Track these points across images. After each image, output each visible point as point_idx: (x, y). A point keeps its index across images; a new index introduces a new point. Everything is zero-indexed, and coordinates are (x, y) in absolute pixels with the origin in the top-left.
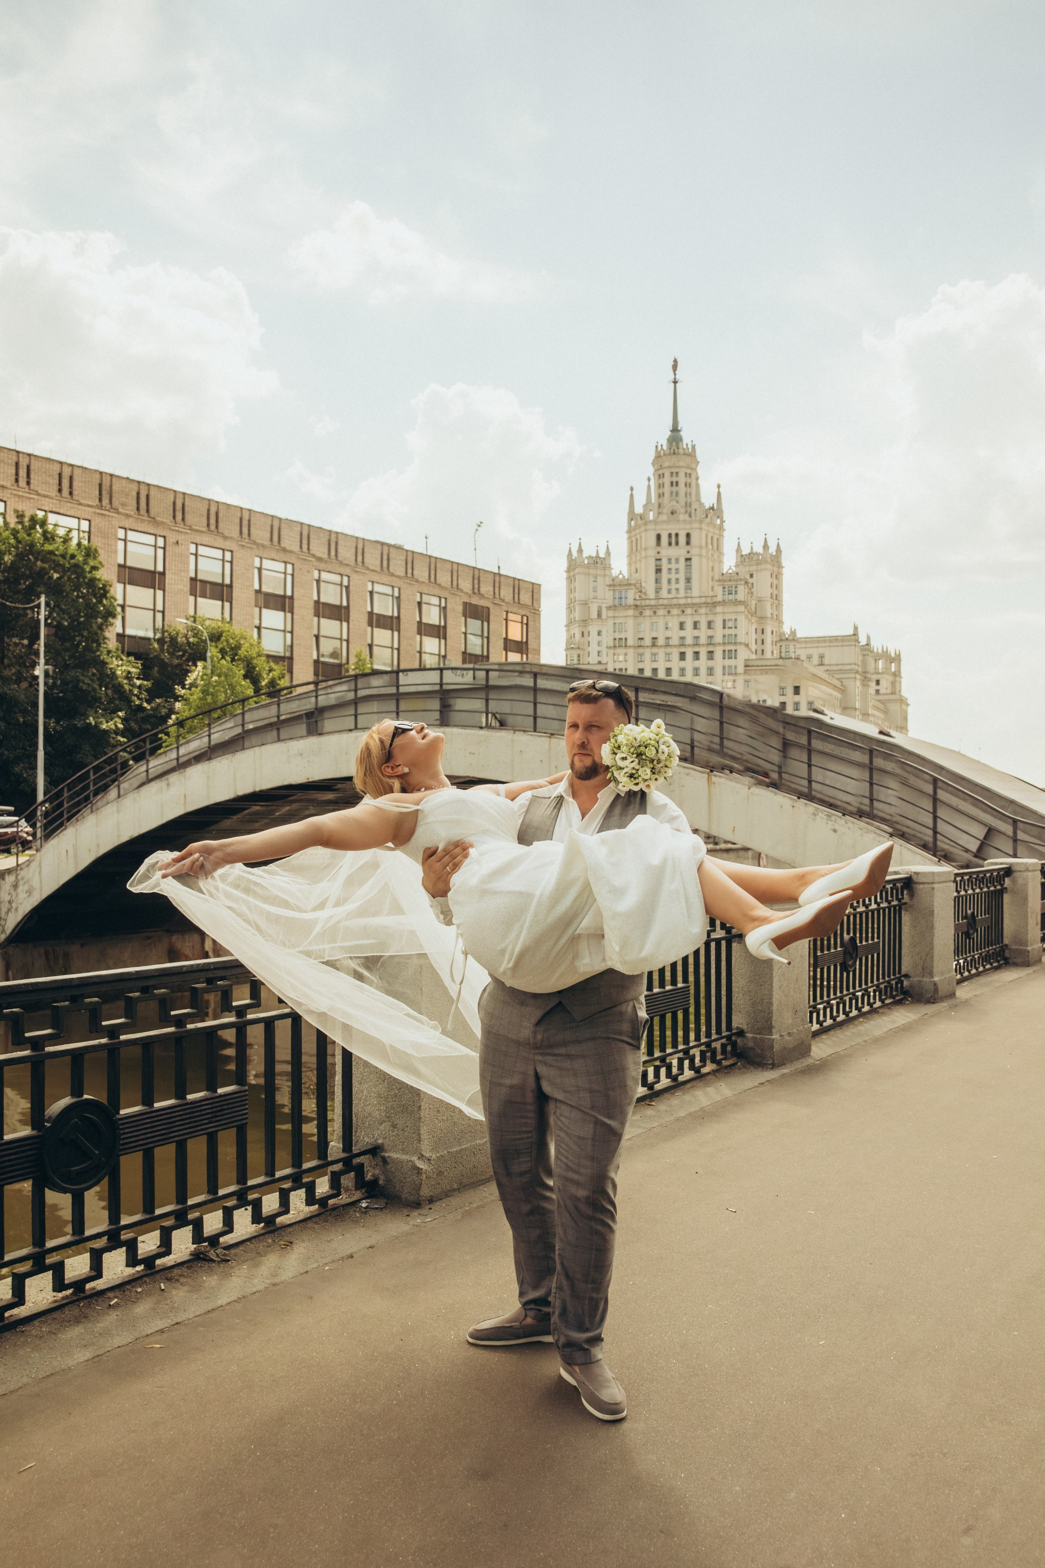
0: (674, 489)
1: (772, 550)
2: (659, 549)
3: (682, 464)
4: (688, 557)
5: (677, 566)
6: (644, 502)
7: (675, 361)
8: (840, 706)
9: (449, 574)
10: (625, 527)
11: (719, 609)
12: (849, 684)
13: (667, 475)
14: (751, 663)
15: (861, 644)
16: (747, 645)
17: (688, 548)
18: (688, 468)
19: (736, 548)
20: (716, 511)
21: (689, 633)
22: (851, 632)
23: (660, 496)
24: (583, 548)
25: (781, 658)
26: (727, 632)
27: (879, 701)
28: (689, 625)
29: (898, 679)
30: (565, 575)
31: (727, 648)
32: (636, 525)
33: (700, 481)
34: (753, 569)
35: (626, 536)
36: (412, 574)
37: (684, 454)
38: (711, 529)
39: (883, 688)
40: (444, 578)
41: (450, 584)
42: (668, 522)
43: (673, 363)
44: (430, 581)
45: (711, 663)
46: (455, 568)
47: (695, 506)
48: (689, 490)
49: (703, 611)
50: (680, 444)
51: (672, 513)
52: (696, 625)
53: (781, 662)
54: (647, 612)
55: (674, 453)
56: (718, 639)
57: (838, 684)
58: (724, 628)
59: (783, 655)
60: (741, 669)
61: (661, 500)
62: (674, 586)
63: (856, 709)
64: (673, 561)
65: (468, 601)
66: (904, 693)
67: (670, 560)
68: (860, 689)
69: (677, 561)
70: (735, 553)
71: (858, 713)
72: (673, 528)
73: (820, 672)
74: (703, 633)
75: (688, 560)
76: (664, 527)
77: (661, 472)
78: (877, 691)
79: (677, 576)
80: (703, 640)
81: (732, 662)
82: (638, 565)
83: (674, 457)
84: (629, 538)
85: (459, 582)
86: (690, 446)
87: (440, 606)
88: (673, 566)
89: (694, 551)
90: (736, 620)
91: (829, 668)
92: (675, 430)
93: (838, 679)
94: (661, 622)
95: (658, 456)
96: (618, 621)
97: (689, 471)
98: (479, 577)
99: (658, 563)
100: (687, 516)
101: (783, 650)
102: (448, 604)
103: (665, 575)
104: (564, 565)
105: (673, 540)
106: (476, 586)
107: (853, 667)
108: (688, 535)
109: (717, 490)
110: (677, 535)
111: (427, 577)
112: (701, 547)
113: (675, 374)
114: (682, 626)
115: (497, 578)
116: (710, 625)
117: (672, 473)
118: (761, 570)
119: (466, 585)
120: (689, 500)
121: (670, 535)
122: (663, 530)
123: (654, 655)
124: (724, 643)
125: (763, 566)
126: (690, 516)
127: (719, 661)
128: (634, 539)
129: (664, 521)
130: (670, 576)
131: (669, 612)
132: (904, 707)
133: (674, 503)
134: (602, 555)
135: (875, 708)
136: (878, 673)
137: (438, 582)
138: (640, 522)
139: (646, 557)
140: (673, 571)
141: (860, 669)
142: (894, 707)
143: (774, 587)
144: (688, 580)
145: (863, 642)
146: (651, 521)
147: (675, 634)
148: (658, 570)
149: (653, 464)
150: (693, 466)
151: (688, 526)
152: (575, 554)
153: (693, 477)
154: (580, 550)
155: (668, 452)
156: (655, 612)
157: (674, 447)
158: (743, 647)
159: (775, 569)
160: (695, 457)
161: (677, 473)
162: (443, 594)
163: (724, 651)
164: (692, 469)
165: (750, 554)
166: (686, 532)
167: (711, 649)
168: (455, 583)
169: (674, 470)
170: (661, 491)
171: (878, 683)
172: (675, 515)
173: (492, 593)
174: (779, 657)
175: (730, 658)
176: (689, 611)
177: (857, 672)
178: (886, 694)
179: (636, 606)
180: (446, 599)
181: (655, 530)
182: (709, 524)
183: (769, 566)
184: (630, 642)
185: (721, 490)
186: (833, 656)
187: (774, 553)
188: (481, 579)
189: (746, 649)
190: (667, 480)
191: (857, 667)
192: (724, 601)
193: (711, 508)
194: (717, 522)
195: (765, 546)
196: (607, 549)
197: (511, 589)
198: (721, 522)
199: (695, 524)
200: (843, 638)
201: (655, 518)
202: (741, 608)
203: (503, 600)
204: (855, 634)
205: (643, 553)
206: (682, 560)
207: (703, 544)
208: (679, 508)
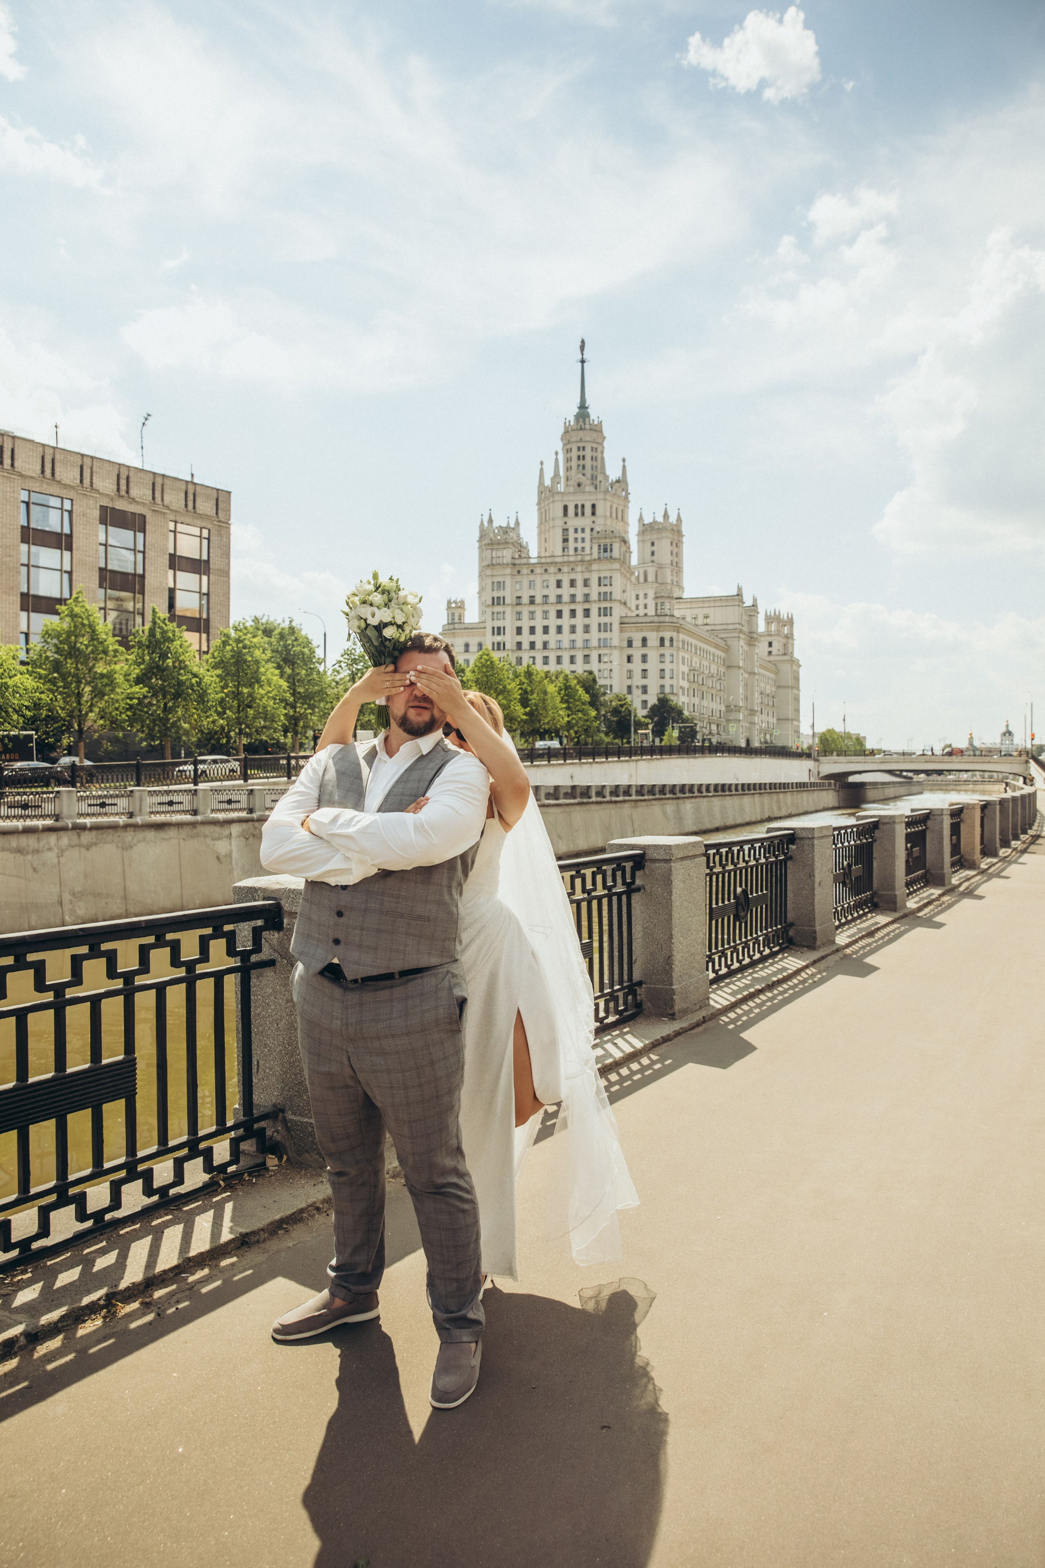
0: (581, 462)
1: (673, 519)
2: (566, 519)
3: (588, 438)
4: (593, 526)
5: (583, 535)
6: (552, 475)
7: (583, 342)
8: (724, 665)
9: (77, 470)
10: (535, 499)
11: (595, 567)
12: (733, 643)
13: (575, 449)
14: (625, 620)
15: (745, 605)
16: (625, 604)
17: (593, 518)
18: (594, 442)
19: (638, 517)
20: (622, 482)
21: (566, 591)
22: (735, 593)
23: (568, 469)
24: (493, 518)
25: (657, 615)
26: (603, 589)
27: (770, 662)
28: (566, 583)
29: (790, 641)
30: (477, 545)
31: (603, 605)
32: (544, 497)
33: (605, 455)
34: (654, 537)
35: (536, 508)
36: (12, 465)
37: (591, 429)
38: (616, 500)
39: (774, 649)
40: (68, 474)
41: (78, 481)
42: (574, 493)
43: (579, 344)
44: (43, 477)
45: (587, 621)
46: (88, 463)
47: (600, 478)
48: (595, 464)
49: (579, 569)
50: (587, 420)
51: (579, 485)
52: (573, 583)
53: (656, 619)
54: (525, 571)
55: (581, 429)
56: (594, 596)
57: (721, 643)
58: (600, 585)
59: (659, 612)
60: (616, 627)
61: (568, 474)
63: (739, 667)
64: (579, 530)
65: (110, 505)
66: (796, 655)
67: (576, 531)
68: (746, 648)
69: (583, 530)
70: (637, 523)
71: (741, 671)
72: (579, 499)
73: (702, 631)
74: (580, 591)
75: (592, 529)
76: (571, 498)
77: (569, 447)
78: (770, 653)
79: (583, 545)
80: (580, 598)
81: (607, 620)
82: (547, 536)
83: (581, 432)
84: (539, 509)
85: (94, 481)
86: (596, 423)
87: (62, 509)
88: (580, 535)
89: (599, 521)
90: (611, 577)
91: (713, 627)
92: (583, 406)
93: (722, 638)
94: (538, 581)
95: (566, 432)
96: (496, 580)
97: (595, 446)
98: (128, 477)
99: (565, 533)
100: (592, 489)
101: (659, 608)
102: (75, 508)
103: (571, 544)
104: (477, 535)
105: (579, 511)
106: (123, 487)
107: (737, 626)
108: (593, 506)
109: (622, 463)
110: (583, 506)
111: (39, 471)
112: (605, 517)
113: (583, 354)
114: (559, 584)
116: (586, 583)
117: (579, 448)
118: (662, 538)
119: (106, 484)
120: (595, 473)
121: (576, 506)
122: (569, 501)
123: (532, 613)
124: (600, 600)
125: (664, 534)
126: (596, 488)
127: (595, 620)
128: (543, 510)
129: (569, 493)
130: (576, 545)
131: (546, 570)
132: (795, 667)
133: (580, 476)
134: (512, 525)
135: (761, 666)
136: (771, 635)
137: (58, 478)
138: (547, 494)
139: (553, 527)
140: (580, 540)
141: (745, 629)
142: (785, 668)
143: (675, 554)
145: (748, 602)
146: (558, 493)
147: (553, 592)
148: (565, 540)
149: (562, 439)
150: (600, 441)
151: (592, 497)
152: (486, 524)
153: (599, 450)
154: (491, 521)
155: (575, 428)
156: (532, 571)
157: (581, 423)
158: (618, 604)
159: (676, 537)
160: (601, 431)
161: (584, 448)
162: (65, 493)
163: (600, 609)
164: (598, 443)
165: (651, 523)
166: (592, 502)
167: (587, 606)
168: (87, 481)
169: (581, 445)
170: (568, 465)
171: (770, 644)
172: (582, 487)
173: (151, 498)
174: (654, 614)
175: (605, 615)
176: (565, 569)
177: (741, 631)
178: (778, 655)
179: (514, 564)
180: (71, 500)
181: (562, 501)
182: (615, 495)
183: (669, 535)
184: (507, 601)
185: (626, 463)
186: (718, 616)
187: (675, 522)
188: (132, 479)
189: (623, 607)
190: (574, 454)
191: (740, 627)
192: (599, 558)
193: (618, 481)
194: (624, 494)
195: (666, 516)
196: (517, 519)
197: (183, 495)
198: (628, 494)
199: (601, 496)
200: (728, 598)
201: (565, 489)
202: (616, 566)
203: (168, 508)
204: (739, 594)
205: (551, 523)
206: (588, 530)
207: (608, 514)
208: (586, 481)
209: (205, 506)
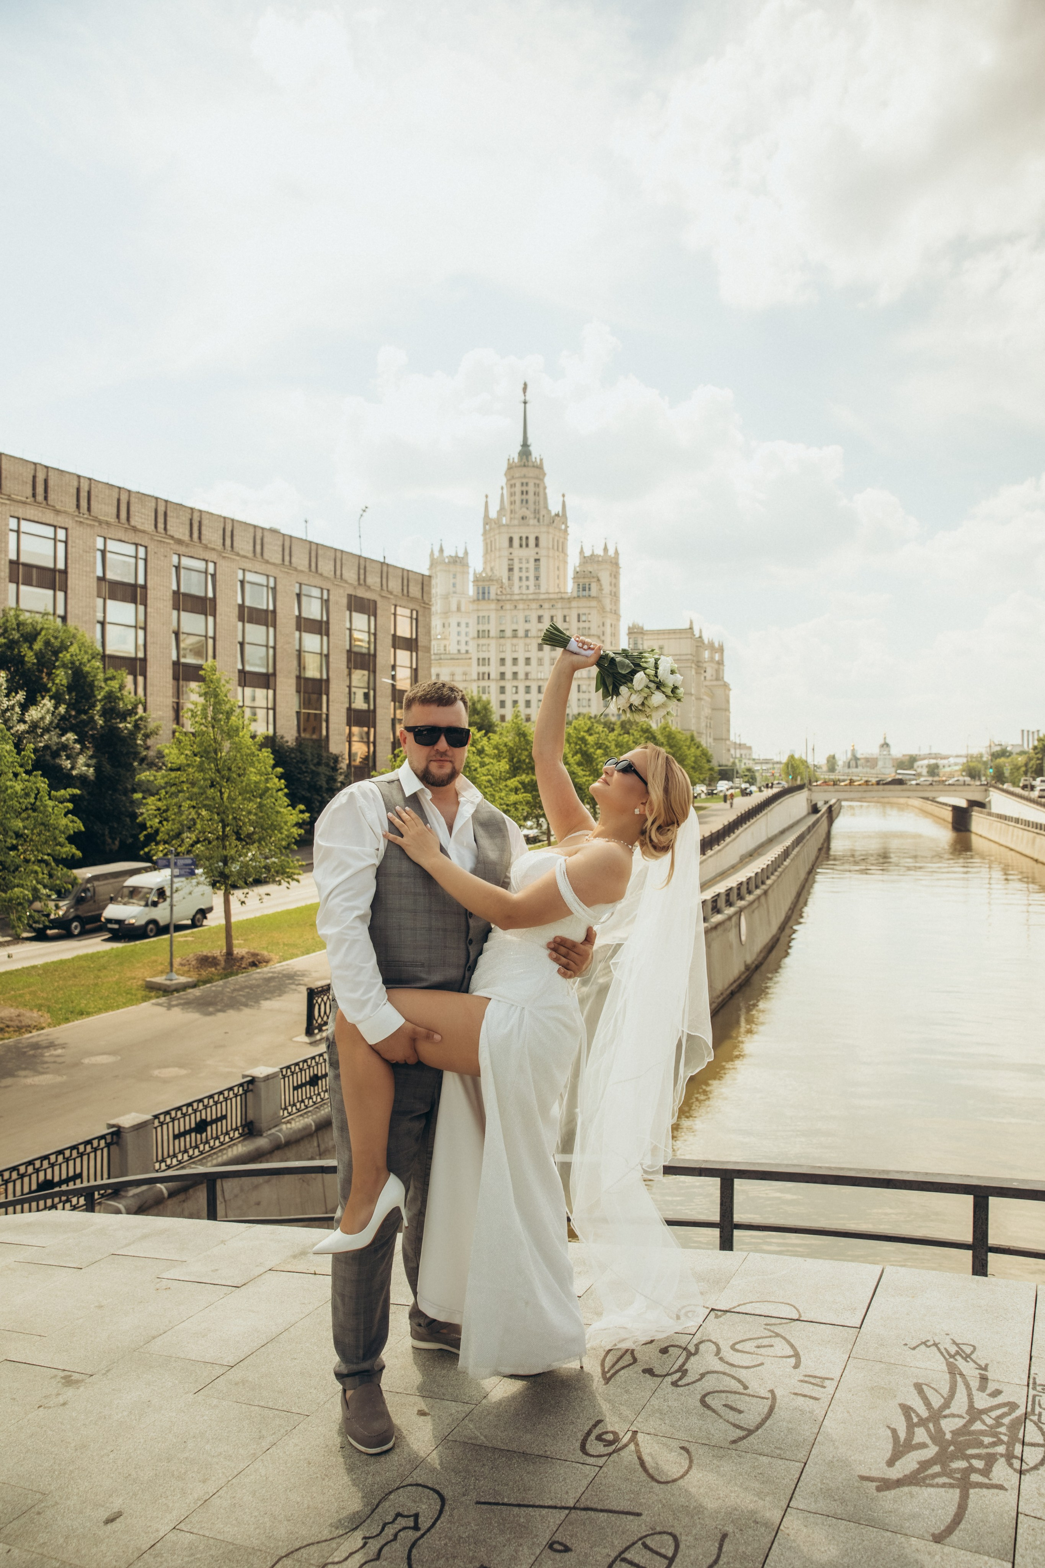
0: (525, 497)
1: (612, 553)
2: (511, 550)
3: (532, 475)
4: (537, 557)
5: (527, 565)
6: (498, 508)
7: (525, 384)
9: (332, 563)
10: (481, 531)
11: (574, 604)
13: (519, 484)
15: (696, 638)
17: (537, 550)
18: (537, 479)
19: (579, 549)
20: (562, 517)
22: (687, 626)
23: (513, 503)
27: (706, 686)
28: (546, 619)
29: (721, 667)
32: (491, 529)
33: (548, 491)
34: (597, 569)
35: (481, 538)
36: (291, 562)
37: (534, 466)
38: (558, 534)
40: (326, 567)
41: (333, 573)
42: (519, 525)
43: (522, 386)
44: (310, 571)
46: (339, 556)
47: (543, 512)
48: (538, 498)
49: (559, 606)
50: (530, 457)
51: (523, 518)
52: (552, 619)
54: (509, 606)
55: (525, 466)
58: (579, 621)
61: (512, 507)
62: (524, 583)
63: (691, 695)
64: (524, 561)
65: (354, 593)
66: (728, 679)
67: (521, 560)
68: (696, 678)
69: (528, 561)
70: (579, 554)
71: (693, 698)
72: (524, 532)
75: (537, 560)
76: (516, 530)
77: (513, 482)
78: (704, 678)
79: (527, 574)
82: (492, 566)
83: (525, 469)
84: (485, 540)
85: (344, 572)
86: (539, 460)
87: (322, 598)
88: (525, 566)
89: (543, 552)
90: (589, 614)
92: (525, 445)
94: (521, 615)
95: (511, 468)
96: (483, 614)
97: (538, 482)
98: (365, 567)
99: (511, 562)
100: (536, 521)
102: (331, 597)
103: (516, 574)
105: (524, 542)
106: (362, 577)
107: (689, 658)
108: (537, 538)
109: (563, 499)
110: (527, 538)
111: (307, 566)
112: (548, 548)
113: (525, 396)
114: (540, 619)
115: (384, 568)
116: (565, 618)
117: (523, 483)
118: (603, 570)
119: (351, 575)
120: (539, 507)
121: (521, 538)
122: (515, 533)
123: (514, 645)
125: (604, 567)
126: (539, 521)
128: (489, 541)
129: (515, 526)
130: (521, 574)
131: (528, 606)
132: (727, 691)
133: (524, 510)
134: (461, 554)
137: (320, 571)
138: (493, 525)
139: (500, 557)
140: (525, 570)
141: (696, 659)
142: (719, 692)
143: (614, 584)
144: (537, 578)
145: (697, 635)
146: (504, 525)
147: (534, 627)
148: (511, 570)
149: (506, 475)
150: (542, 477)
151: (537, 530)
153: (542, 487)
155: (519, 464)
156: (515, 607)
157: (525, 460)
159: (615, 570)
160: (544, 469)
161: (528, 484)
162: (325, 585)
164: (541, 480)
165: (592, 556)
166: (536, 535)
168: (338, 573)
169: (525, 481)
170: (514, 499)
171: (705, 670)
172: (527, 521)
173: (380, 586)
176: (546, 605)
177: (693, 663)
178: (711, 680)
179: (498, 600)
180: (328, 590)
181: (508, 533)
182: (556, 529)
183: (609, 567)
184: (492, 634)
185: (567, 498)
186: (672, 649)
187: (614, 556)
188: (368, 569)
190: (519, 489)
191: (692, 658)
192: (578, 597)
193: (557, 515)
194: (563, 527)
195: (606, 549)
196: (466, 549)
197: (400, 581)
198: (567, 527)
199: (544, 529)
200: (681, 631)
201: (508, 522)
202: (594, 603)
203: (391, 593)
204: (691, 628)
205: (497, 554)
206: (532, 561)
207: (551, 546)
208: (529, 514)
209: (415, 591)
